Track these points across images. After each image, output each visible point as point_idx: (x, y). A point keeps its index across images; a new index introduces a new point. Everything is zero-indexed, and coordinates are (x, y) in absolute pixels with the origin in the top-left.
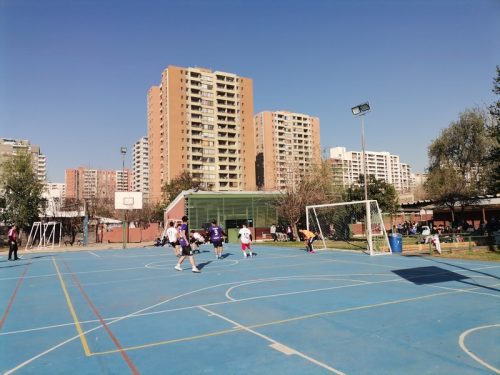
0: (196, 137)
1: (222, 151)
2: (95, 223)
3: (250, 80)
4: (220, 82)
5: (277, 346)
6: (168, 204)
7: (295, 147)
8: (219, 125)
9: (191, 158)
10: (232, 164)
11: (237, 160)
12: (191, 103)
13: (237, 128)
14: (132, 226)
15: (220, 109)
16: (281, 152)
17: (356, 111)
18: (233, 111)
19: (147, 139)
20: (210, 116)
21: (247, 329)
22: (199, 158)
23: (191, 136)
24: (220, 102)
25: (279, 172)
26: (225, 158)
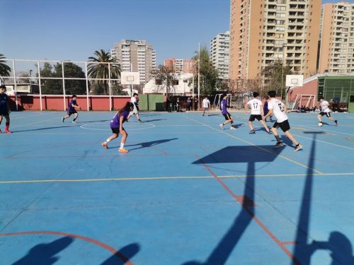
0: (270, 31)
1: (290, 41)
8: (290, 19)
9: (265, 48)
10: (298, 52)
11: (302, 48)
13: (305, 21)
15: (292, 6)
16: (337, 39)
18: (302, 6)
20: (283, 13)
22: (271, 47)
23: (266, 31)
25: (333, 58)
26: (292, 47)
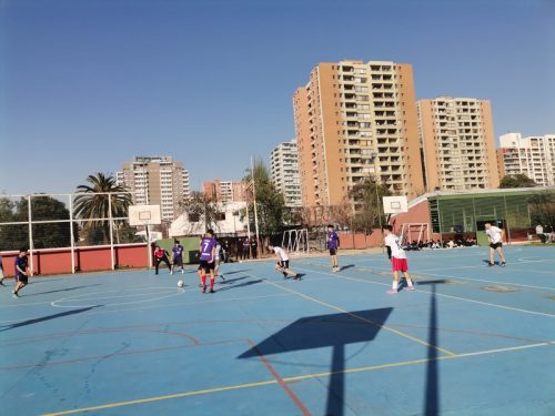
0: (353, 137)
1: (382, 150)
3: (410, 66)
4: (375, 73)
7: (462, 138)
8: (377, 121)
9: (349, 160)
10: (395, 163)
11: (400, 159)
12: (344, 100)
13: (398, 123)
15: (377, 104)
16: (444, 145)
18: (391, 104)
20: (367, 113)
22: (357, 159)
23: (348, 137)
24: (376, 95)
25: (444, 170)
26: (386, 158)
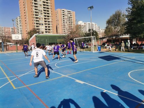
1: (45, 21)
2: (6, 44)
5: (77, 81)
6: (30, 38)
7: (68, 21)
8: (44, 13)
9: (35, 24)
10: (49, 26)
11: (50, 25)
13: (50, 14)
14: (18, 45)
16: (64, 22)
17: (89, 9)
18: (48, 8)
19: (20, 17)
21: (66, 76)
22: (38, 23)
24: (44, 5)
